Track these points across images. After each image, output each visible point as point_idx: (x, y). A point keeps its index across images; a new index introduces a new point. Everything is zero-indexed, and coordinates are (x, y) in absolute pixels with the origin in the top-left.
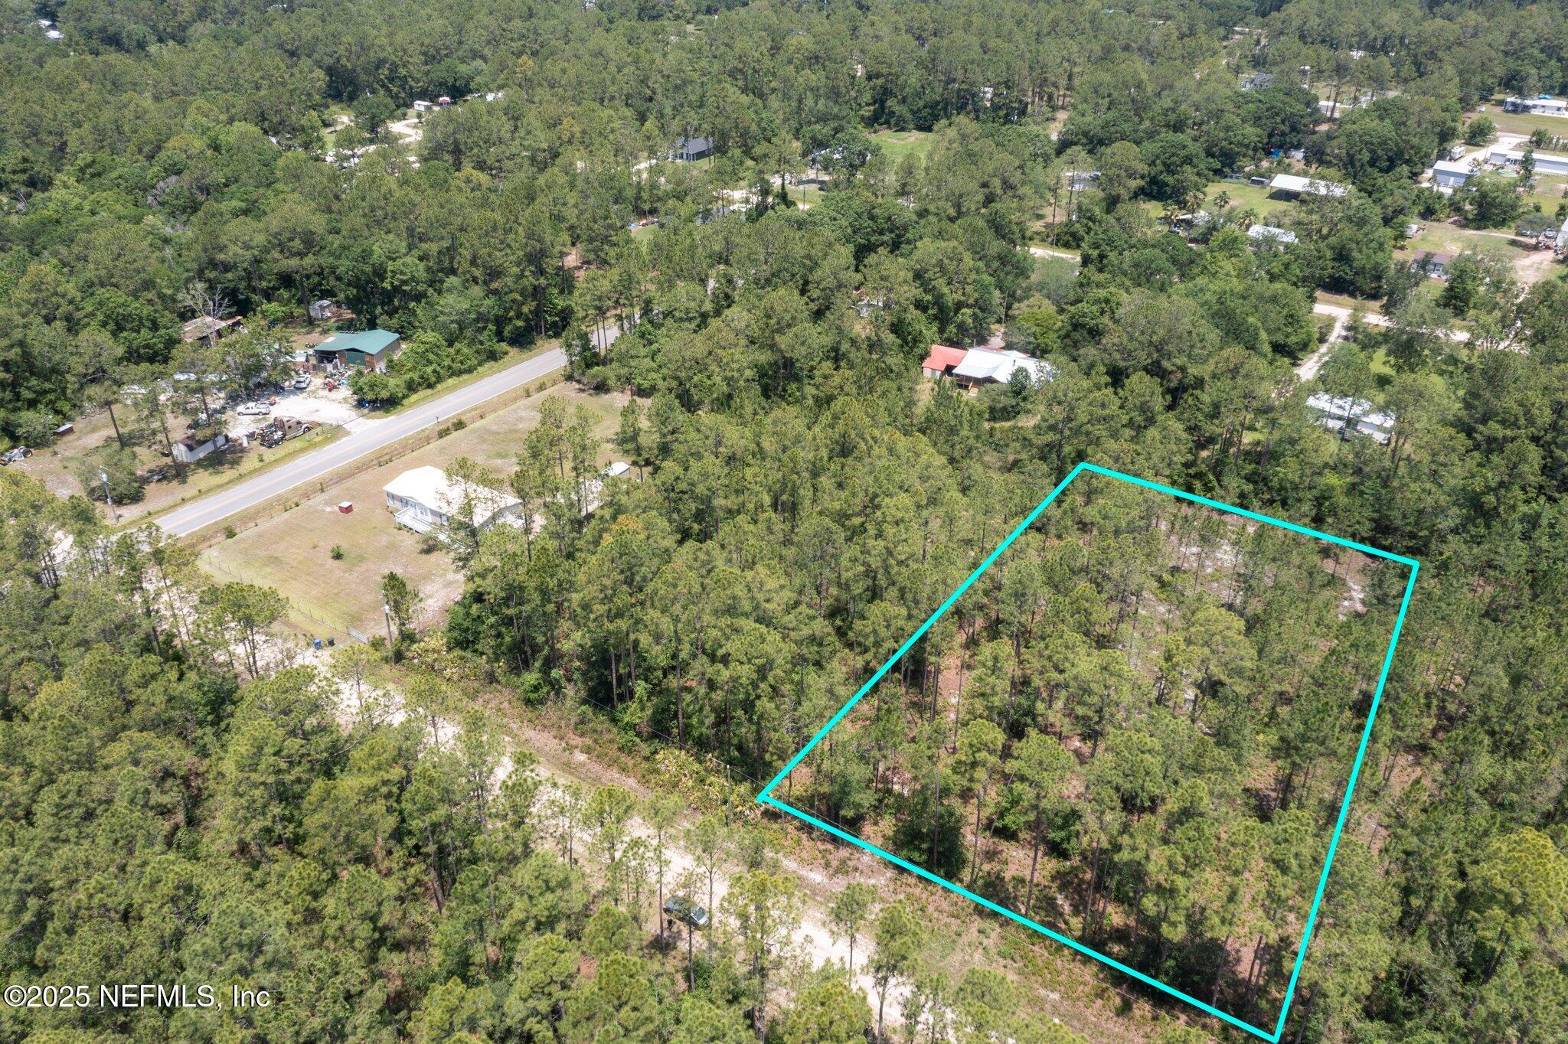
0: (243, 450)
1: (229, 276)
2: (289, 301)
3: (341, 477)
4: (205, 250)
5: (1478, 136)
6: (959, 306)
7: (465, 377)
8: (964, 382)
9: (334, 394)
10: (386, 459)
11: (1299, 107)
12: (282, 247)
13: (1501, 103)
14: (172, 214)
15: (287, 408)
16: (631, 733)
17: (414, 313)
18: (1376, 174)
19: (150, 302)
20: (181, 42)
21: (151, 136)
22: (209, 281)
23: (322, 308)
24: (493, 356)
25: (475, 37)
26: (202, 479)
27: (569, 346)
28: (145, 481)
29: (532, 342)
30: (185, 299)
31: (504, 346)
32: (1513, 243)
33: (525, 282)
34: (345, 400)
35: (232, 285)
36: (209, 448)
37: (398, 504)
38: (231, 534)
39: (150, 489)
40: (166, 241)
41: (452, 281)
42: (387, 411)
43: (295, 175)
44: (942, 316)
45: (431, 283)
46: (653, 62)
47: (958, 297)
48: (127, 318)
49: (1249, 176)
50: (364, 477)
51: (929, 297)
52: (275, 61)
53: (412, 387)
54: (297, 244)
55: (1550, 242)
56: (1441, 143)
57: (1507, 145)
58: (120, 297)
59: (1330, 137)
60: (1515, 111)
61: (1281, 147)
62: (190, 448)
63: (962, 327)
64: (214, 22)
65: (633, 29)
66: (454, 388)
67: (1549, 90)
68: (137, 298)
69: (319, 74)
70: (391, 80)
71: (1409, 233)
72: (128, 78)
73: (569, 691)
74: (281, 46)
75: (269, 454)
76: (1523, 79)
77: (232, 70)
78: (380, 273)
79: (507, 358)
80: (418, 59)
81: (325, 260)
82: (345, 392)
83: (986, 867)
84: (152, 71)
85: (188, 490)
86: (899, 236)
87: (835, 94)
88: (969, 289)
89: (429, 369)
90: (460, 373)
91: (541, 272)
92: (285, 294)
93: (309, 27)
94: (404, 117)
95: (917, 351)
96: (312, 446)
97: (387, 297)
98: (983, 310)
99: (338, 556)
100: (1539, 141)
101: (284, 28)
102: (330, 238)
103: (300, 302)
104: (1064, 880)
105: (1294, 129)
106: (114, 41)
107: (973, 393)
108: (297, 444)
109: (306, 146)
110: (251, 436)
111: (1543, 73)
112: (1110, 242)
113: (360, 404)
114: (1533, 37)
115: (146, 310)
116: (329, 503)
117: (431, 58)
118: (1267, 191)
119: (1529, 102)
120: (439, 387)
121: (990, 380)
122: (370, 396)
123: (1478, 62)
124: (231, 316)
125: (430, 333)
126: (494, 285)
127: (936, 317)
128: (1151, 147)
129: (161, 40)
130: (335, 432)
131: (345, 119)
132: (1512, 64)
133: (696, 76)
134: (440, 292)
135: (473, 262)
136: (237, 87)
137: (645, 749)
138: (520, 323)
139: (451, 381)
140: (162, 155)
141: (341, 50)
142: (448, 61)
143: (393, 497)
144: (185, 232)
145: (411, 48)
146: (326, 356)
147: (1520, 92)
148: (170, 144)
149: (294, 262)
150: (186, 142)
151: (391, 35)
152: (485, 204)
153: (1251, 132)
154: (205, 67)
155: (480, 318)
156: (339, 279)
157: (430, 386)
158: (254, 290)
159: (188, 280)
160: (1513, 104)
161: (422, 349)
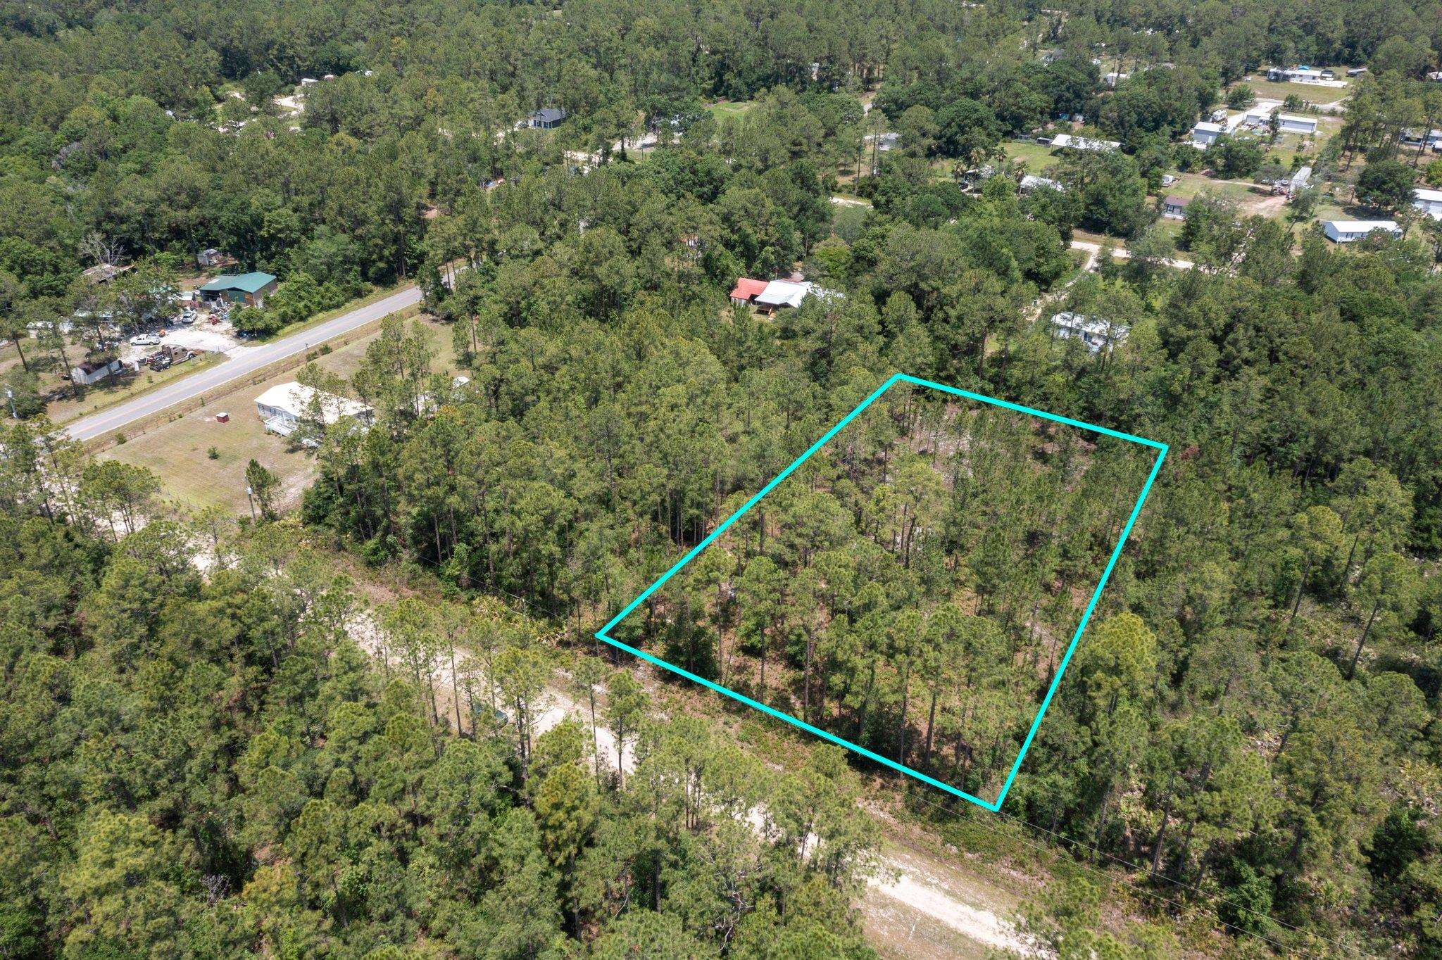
0: (135, 374)
1: (124, 227)
2: (180, 251)
3: (219, 394)
4: (102, 205)
5: (1238, 102)
6: (763, 244)
7: (334, 311)
8: (765, 309)
9: (217, 327)
10: (260, 378)
11: (1082, 77)
12: (171, 202)
13: (1266, 73)
14: (75, 176)
15: (175, 338)
16: (453, 583)
17: (288, 257)
18: (1143, 133)
19: (51, 249)
20: (89, 27)
21: (55, 107)
22: (106, 232)
23: (211, 256)
24: (359, 294)
25: (356, 21)
26: (98, 397)
27: (423, 283)
28: (48, 399)
29: (394, 282)
30: (85, 248)
31: (369, 285)
32: (1253, 190)
33: (386, 228)
34: (227, 332)
35: (127, 236)
36: (104, 372)
37: (268, 414)
38: (121, 440)
39: (51, 406)
40: (68, 198)
41: (322, 228)
42: (264, 340)
43: (185, 141)
44: (749, 254)
45: (305, 231)
46: (514, 41)
47: (762, 236)
48: (32, 262)
49: (1036, 137)
50: (240, 393)
51: (736, 237)
52: (172, 43)
53: (286, 320)
54: (183, 197)
55: (1285, 190)
56: (1202, 108)
57: (1263, 109)
58: (25, 244)
59: (1104, 102)
60: (1276, 80)
61: (1066, 112)
62: (88, 372)
63: (765, 262)
64: (119, 9)
65: (498, 12)
66: (324, 320)
67: (1306, 61)
68: (39, 245)
69: (212, 54)
70: (280, 59)
71: (1165, 182)
72: (35, 58)
73: (405, 555)
74: (179, 30)
75: (158, 377)
76: (1283, 52)
77: (131, 50)
78: (258, 222)
79: (371, 296)
80: (304, 40)
81: (209, 212)
82: (227, 325)
83: (736, 678)
84: (58, 52)
85: (86, 406)
86: (716, 188)
87: (676, 69)
88: (771, 230)
89: (301, 305)
90: (329, 308)
91: (399, 219)
92: (177, 245)
93: (204, 13)
94: (292, 92)
95: (725, 283)
96: (196, 369)
97: (266, 243)
98: (784, 248)
99: (214, 456)
100: (1292, 105)
101: (182, 14)
102: (214, 193)
103: (189, 251)
104: (797, 685)
105: (1078, 95)
106: (26, 27)
107: (772, 316)
108: (183, 368)
109: (201, 117)
110: (142, 362)
111: (1301, 47)
112: (896, 189)
113: (240, 335)
114: (1294, 16)
115: (49, 256)
116: (209, 414)
117: (317, 39)
118: (1050, 150)
119: (1288, 72)
120: (310, 320)
121: (786, 305)
122: (247, 327)
123: (1242, 37)
124: (127, 263)
125: (303, 274)
126: (359, 232)
127: (742, 255)
128: (946, 112)
129: (70, 26)
130: (217, 357)
131: (237, 94)
132: (1274, 39)
133: (553, 53)
134: (312, 239)
135: (340, 213)
136: (137, 67)
137: (464, 596)
138: (382, 265)
139: (321, 315)
140: (65, 125)
141: (233, 33)
142: (333, 42)
143: (263, 407)
144: (83, 191)
145: (297, 31)
146: (211, 295)
147: (1278, 62)
148: (72, 115)
149: (181, 214)
150: (89, 113)
151: (279, 19)
152: (352, 162)
153: (1038, 99)
154: (106, 48)
155: (347, 260)
156: (221, 228)
157: (302, 319)
158: (147, 240)
159: (88, 231)
160: (1276, 74)
161: (294, 287)
